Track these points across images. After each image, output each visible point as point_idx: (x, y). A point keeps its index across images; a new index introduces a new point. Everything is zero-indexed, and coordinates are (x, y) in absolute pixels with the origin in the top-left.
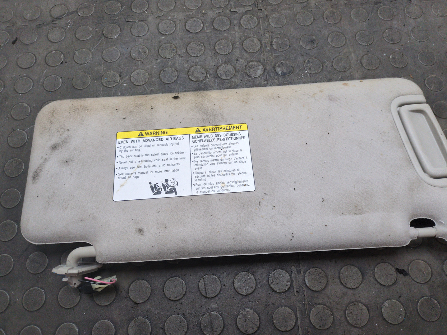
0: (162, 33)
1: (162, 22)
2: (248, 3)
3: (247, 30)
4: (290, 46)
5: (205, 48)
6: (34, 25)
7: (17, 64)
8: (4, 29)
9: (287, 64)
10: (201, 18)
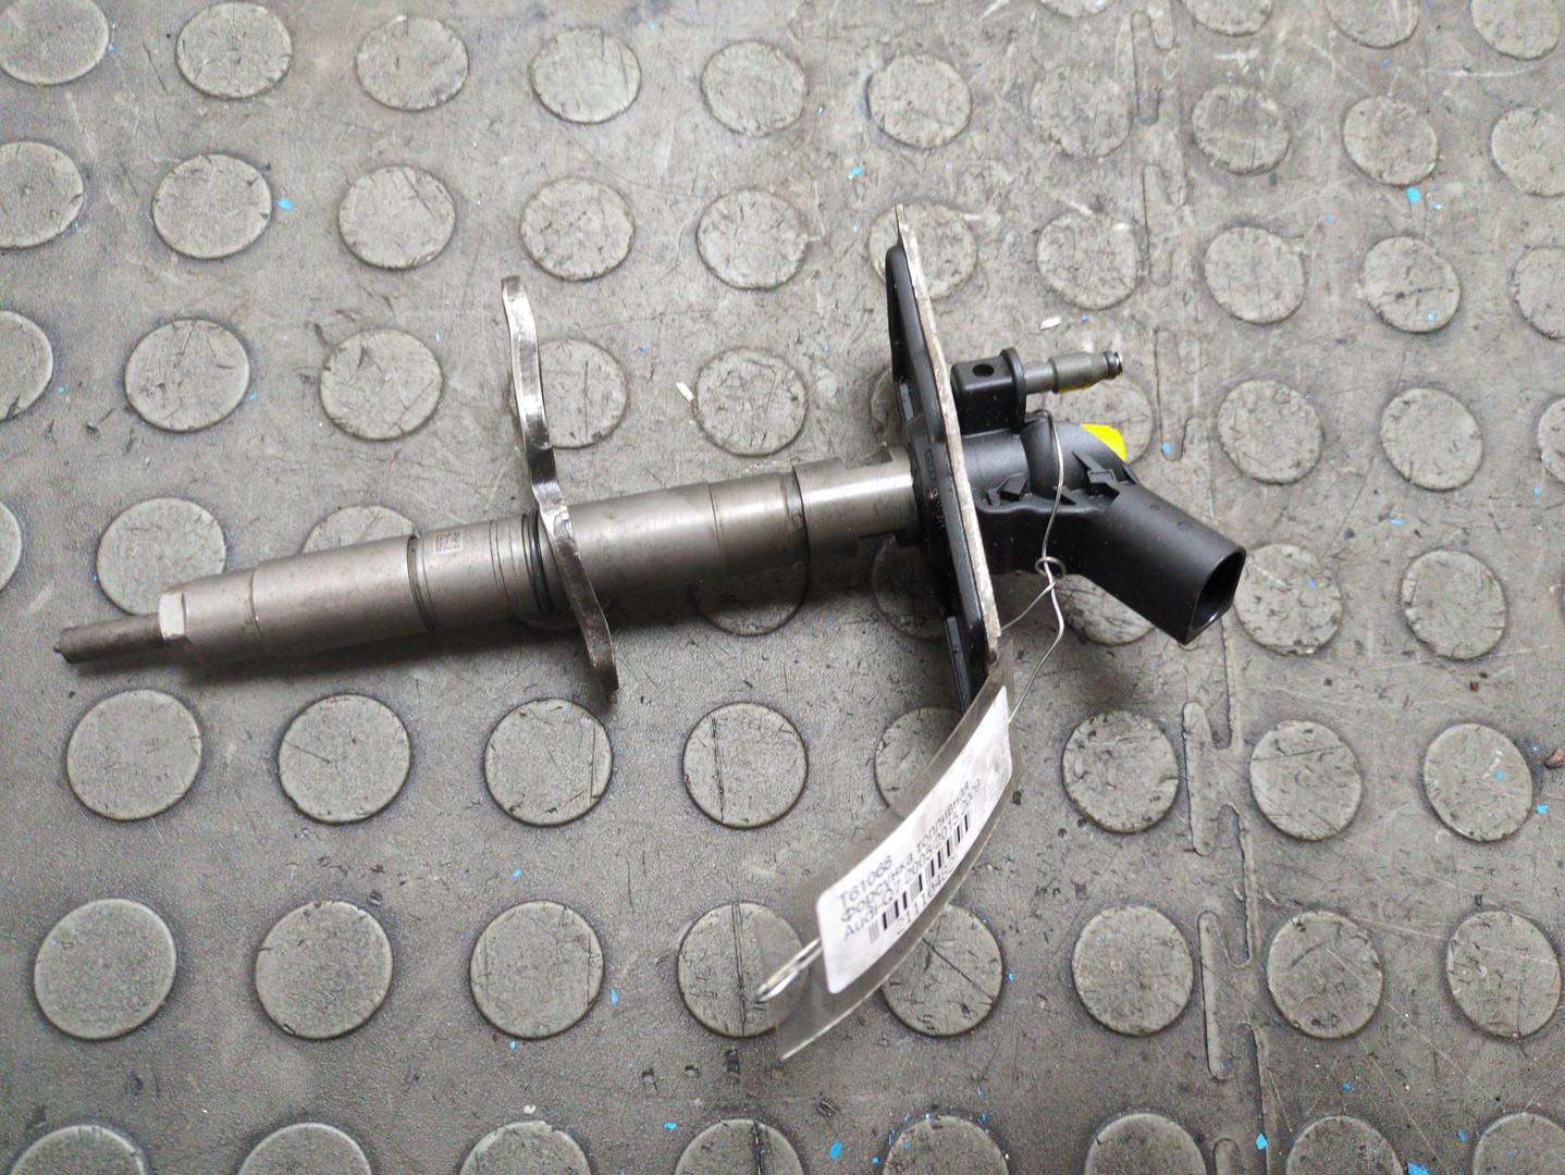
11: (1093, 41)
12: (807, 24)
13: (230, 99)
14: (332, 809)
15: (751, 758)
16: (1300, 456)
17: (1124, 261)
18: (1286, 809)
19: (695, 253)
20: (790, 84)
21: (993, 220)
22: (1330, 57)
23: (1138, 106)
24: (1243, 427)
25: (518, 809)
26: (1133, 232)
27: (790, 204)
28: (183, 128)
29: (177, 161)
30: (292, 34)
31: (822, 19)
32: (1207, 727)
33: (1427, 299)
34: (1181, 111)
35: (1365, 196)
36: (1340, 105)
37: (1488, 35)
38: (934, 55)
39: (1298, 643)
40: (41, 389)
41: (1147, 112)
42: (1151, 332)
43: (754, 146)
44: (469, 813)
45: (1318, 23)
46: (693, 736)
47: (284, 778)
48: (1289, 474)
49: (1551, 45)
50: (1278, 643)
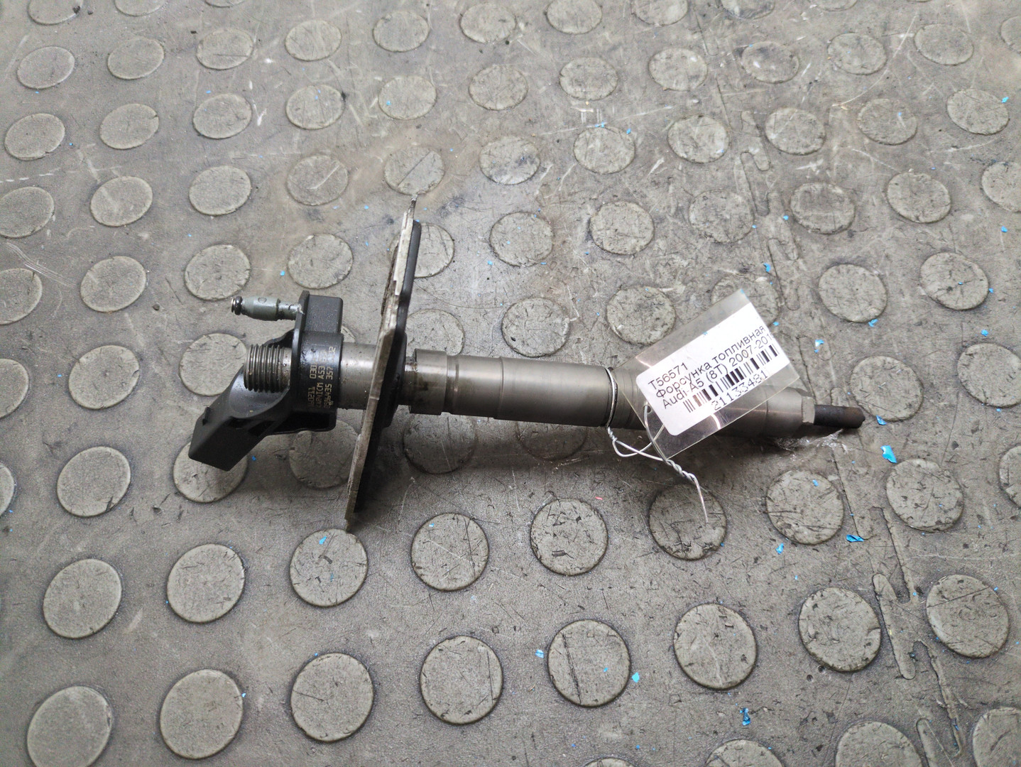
11: (719, 174)
12: (546, 197)
13: (218, 300)
14: (328, 732)
15: (592, 657)
16: (910, 401)
17: (768, 299)
18: (959, 638)
19: (503, 340)
20: (543, 232)
21: (680, 289)
22: (868, 155)
23: (756, 206)
24: (869, 389)
25: (446, 715)
26: (769, 281)
27: (554, 302)
28: (192, 322)
29: (191, 341)
30: (249, 257)
31: (555, 193)
32: (891, 589)
33: (966, 288)
34: (783, 204)
35: (911, 233)
36: (882, 182)
37: (963, 125)
38: (626, 201)
39: (939, 522)
40: (124, 490)
41: (762, 207)
42: (795, 339)
43: (528, 272)
44: (415, 721)
45: (856, 137)
46: (552, 648)
47: (295, 715)
48: (904, 413)
49: (1005, 123)
50: (926, 525)
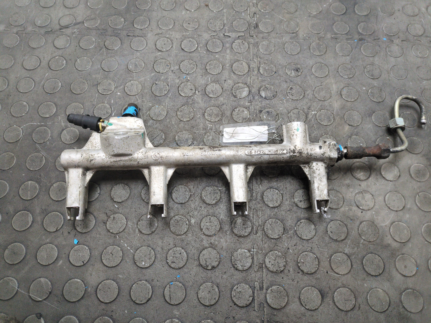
0: (159, 49)
1: (160, 39)
2: (242, 29)
3: (237, 54)
4: (276, 72)
5: (197, 67)
6: (43, 31)
7: (22, 65)
8: (15, 32)
9: (271, 88)
10: (197, 39)
